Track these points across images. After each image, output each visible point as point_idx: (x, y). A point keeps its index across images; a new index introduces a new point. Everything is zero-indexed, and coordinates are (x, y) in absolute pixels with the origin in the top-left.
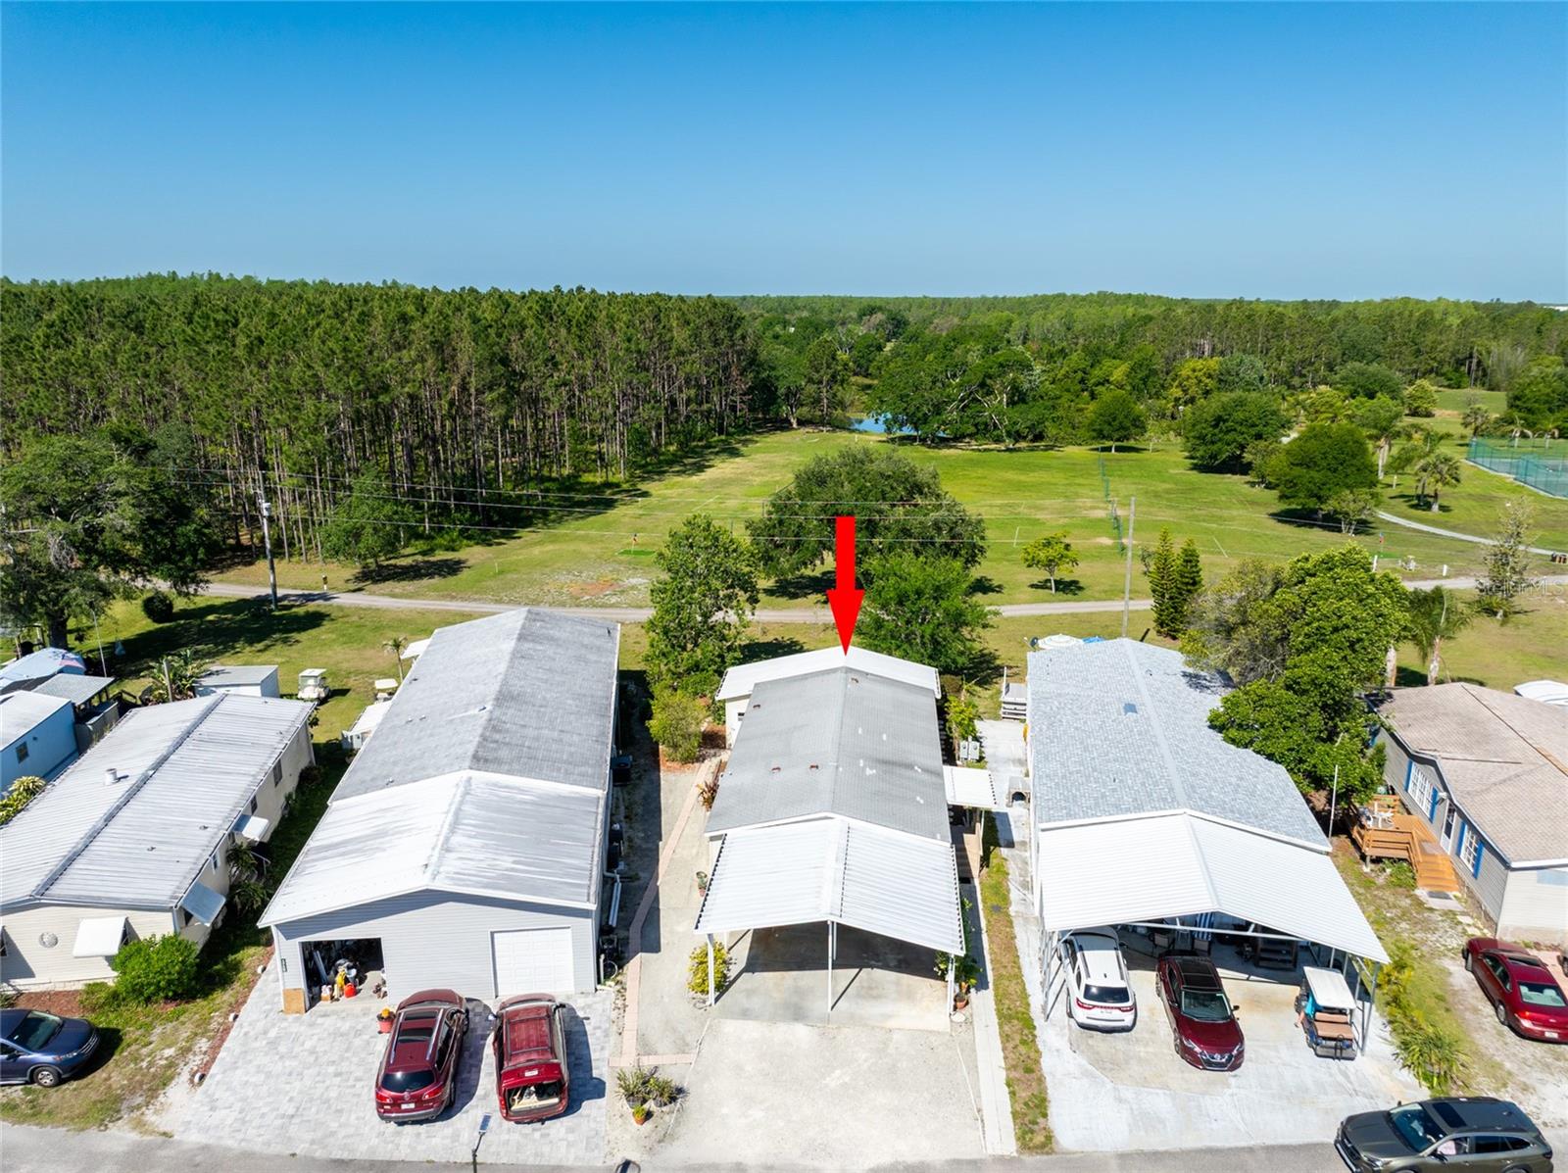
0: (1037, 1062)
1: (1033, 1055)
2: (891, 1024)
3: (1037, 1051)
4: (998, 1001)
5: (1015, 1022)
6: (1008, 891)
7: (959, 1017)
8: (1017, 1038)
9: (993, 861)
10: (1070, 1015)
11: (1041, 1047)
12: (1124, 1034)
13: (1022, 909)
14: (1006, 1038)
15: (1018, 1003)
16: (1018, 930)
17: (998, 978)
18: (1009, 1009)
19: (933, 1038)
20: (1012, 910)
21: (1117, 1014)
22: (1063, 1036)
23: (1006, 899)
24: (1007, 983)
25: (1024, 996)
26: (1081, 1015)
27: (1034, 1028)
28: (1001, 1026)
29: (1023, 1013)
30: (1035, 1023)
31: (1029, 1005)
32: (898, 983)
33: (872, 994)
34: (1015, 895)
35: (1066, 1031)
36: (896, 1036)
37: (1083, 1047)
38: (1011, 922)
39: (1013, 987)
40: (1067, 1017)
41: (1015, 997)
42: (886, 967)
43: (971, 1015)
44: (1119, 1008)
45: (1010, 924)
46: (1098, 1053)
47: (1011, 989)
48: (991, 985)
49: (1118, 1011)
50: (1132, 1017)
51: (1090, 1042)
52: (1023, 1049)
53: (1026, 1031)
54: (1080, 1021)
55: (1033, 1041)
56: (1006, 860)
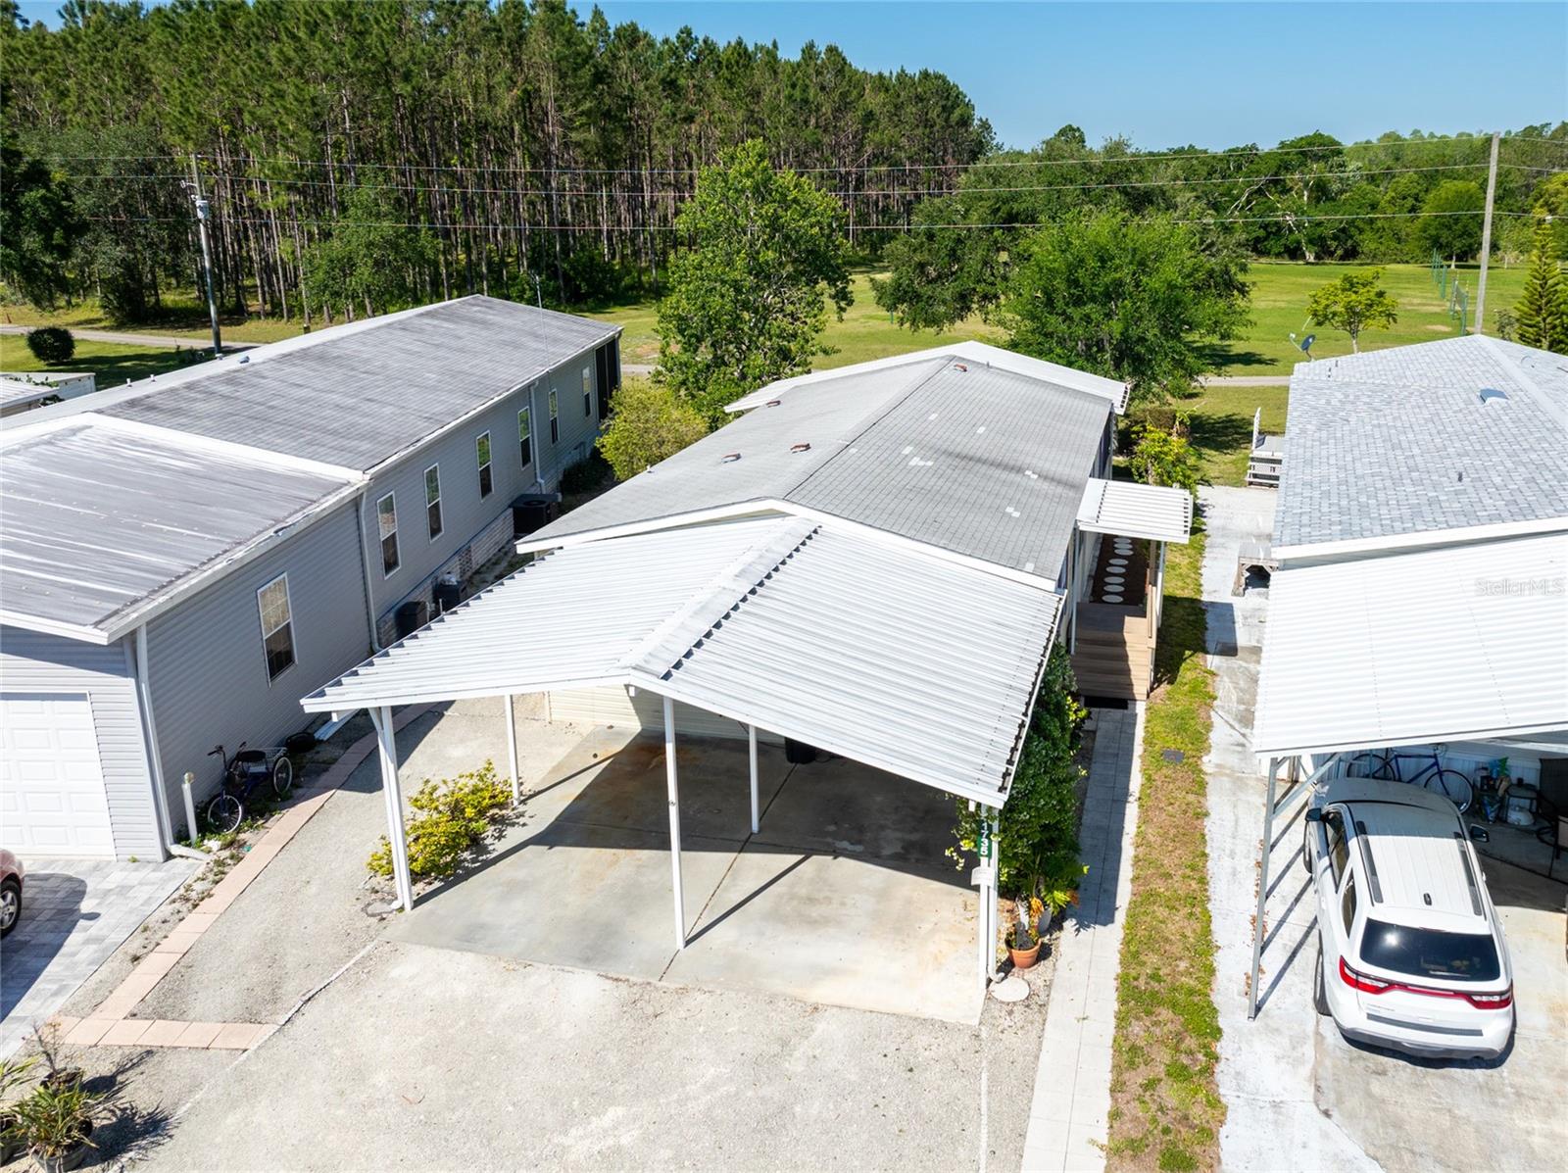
0: (1208, 1135)
1: (1196, 1112)
2: (822, 992)
3: (1215, 1103)
4: (1131, 955)
5: (1165, 1014)
6: (1209, 727)
7: (1013, 988)
8: (1163, 1056)
9: (1187, 673)
10: (1322, 1006)
11: (1226, 1090)
12: (1479, 1074)
13: (1233, 760)
14: (1128, 1055)
15: (1183, 965)
16: (1216, 801)
17: (1144, 898)
18: (1155, 977)
19: (922, 1039)
20: (1208, 763)
21: (1459, 1012)
22: (1298, 1062)
23: (1200, 741)
24: (1161, 912)
25: (1204, 947)
26: (1353, 1008)
27: (1217, 1033)
28: (1122, 1020)
29: (1191, 992)
30: (1222, 1022)
31: (1212, 971)
32: (883, 895)
33: (809, 916)
34: (1221, 734)
35: (1309, 1050)
36: (822, 1027)
37: (1354, 1102)
38: (1203, 785)
39: (1177, 924)
40: (1312, 1012)
41: (1176, 949)
42: (872, 855)
43: (1048, 986)
44: (1467, 996)
45: (1200, 787)
46: (1398, 1125)
47: (1171, 930)
48: (1120, 916)
49: (1463, 1005)
50: (1507, 1024)
51: (1377, 1087)
52: (1170, 1094)
53: (1190, 1042)
54: (1349, 1024)
55: (1208, 1071)
56: (1213, 674)
